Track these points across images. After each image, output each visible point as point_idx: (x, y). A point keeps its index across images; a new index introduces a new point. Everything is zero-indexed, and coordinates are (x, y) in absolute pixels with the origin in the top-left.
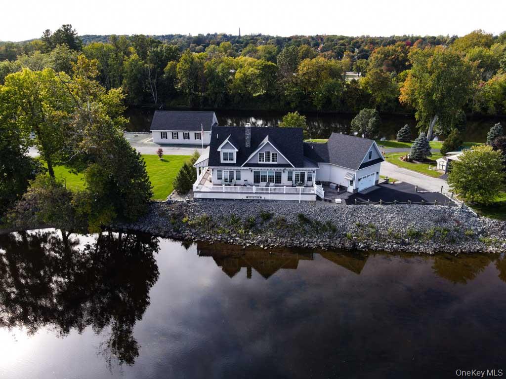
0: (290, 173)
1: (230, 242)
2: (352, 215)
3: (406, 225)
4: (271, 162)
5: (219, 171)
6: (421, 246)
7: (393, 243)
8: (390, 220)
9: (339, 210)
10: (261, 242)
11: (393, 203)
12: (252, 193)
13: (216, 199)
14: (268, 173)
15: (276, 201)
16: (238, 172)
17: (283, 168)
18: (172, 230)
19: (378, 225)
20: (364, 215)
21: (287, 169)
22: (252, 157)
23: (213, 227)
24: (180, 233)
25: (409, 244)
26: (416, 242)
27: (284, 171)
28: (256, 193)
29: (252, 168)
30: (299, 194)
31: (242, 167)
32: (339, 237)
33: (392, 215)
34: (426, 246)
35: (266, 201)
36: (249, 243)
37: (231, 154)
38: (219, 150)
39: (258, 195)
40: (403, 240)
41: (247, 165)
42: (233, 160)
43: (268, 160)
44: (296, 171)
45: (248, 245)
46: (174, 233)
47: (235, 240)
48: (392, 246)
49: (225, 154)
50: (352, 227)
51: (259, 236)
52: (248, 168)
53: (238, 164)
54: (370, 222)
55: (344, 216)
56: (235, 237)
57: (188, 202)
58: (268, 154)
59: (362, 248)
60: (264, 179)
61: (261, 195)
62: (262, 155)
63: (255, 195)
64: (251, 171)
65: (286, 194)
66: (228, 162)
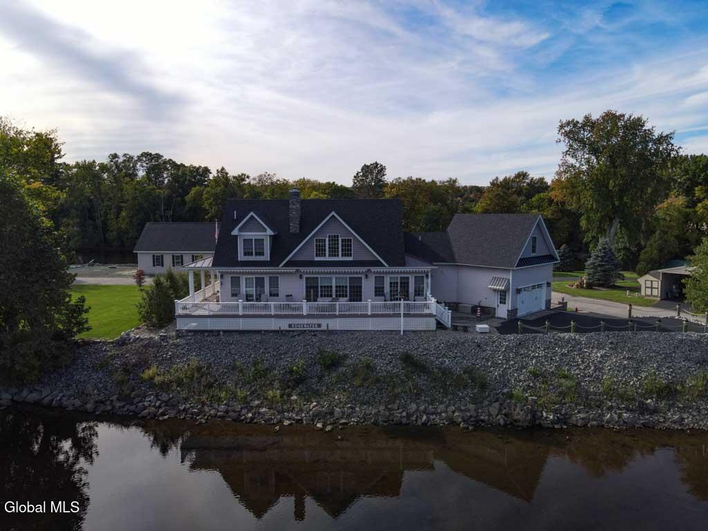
0: (380, 280)
1: (246, 418)
2: (517, 354)
3: (637, 371)
4: (340, 258)
6: (685, 416)
7: (619, 409)
8: (600, 362)
9: (486, 344)
10: (317, 416)
12: (301, 317)
13: (225, 331)
14: (334, 280)
15: (352, 332)
16: (274, 282)
17: (364, 269)
18: (114, 398)
19: (577, 372)
20: (542, 353)
21: (373, 269)
22: (304, 249)
23: (210, 386)
24: (133, 404)
25: (655, 411)
26: (672, 406)
27: (367, 276)
28: (309, 316)
29: (302, 269)
30: (398, 316)
31: (281, 268)
32: (497, 401)
33: (603, 352)
34: (695, 414)
35: (330, 332)
36: (289, 419)
37: (260, 242)
38: (235, 232)
39: (314, 321)
40: (642, 404)
41: (289, 264)
42: (263, 255)
43: (334, 252)
44: (391, 274)
45: (286, 423)
46: (118, 405)
47: (259, 413)
48: (620, 416)
49: (247, 242)
50: (522, 377)
51: (315, 403)
52: (293, 270)
53: (274, 262)
54: (558, 367)
56: (259, 406)
57: (163, 338)
58: (334, 239)
59: (553, 422)
60: (327, 292)
61: (321, 321)
62: (321, 244)
63: (306, 321)
64: (301, 277)
65: (373, 316)
66: (254, 258)
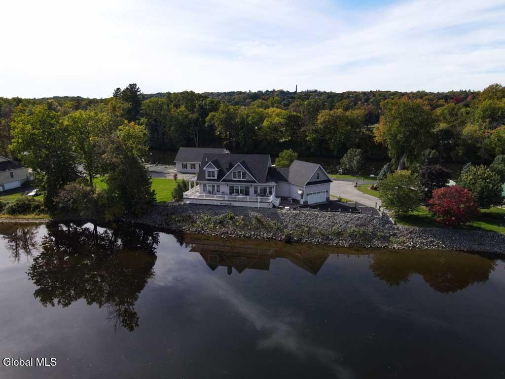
0: (256, 188)
1: (202, 233)
2: (294, 218)
3: (333, 226)
4: (242, 179)
5: (205, 186)
6: (340, 242)
7: (320, 238)
8: (322, 223)
9: (285, 215)
10: (223, 233)
11: (328, 211)
12: (225, 200)
13: (200, 204)
14: (239, 187)
15: (242, 207)
16: (218, 186)
17: (250, 184)
19: (312, 225)
20: (303, 219)
21: (253, 184)
22: (228, 175)
23: (192, 222)
25: (331, 239)
26: (337, 238)
27: (251, 187)
28: (227, 201)
29: (228, 183)
30: (258, 202)
31: (220, 182)
32: (281, 233)
33: (324, 219)
34: (344, 241)
35: (234, 207)
37: (213, 172)
38: (204, 169)
39: (229, 202)
40: (328, 237)
41: (223, 181)
42: (214, 176)
43: (239, 177)
44: (260, 186)
45: (213, 235)
46: (165, 226)
48: (318, 240)
49: (209, 172)
51: (223, 230)
52: (224, 183)
53: (218, 180)
54: (306, 224)
55: (288, 218)
56: (206, 230)
57: (180, 205)
58: (239, 173)
60: (237, 192)
61: (231, 202)
62: (235, 174)
63: (226, 202)
64: (228, 185)
65: (249, 202)
66: (211, 178)
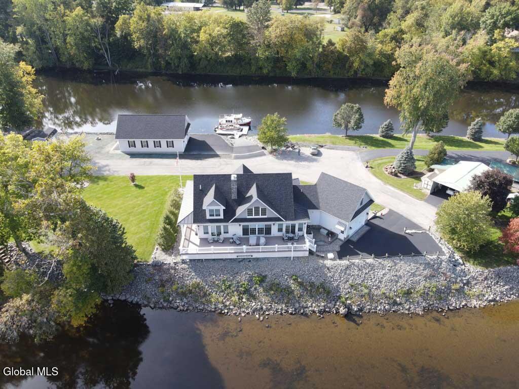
0: (280, 226)
1: (225, 313)
2: (345, 273)
3: (397, 282)
4: (260, 216)
5: (206, 227)
6: (411, 306)
7: (385, 303)
8: (382, 278)
9: (332, 268)
10: (256, 310)
11: (385, 257)
12: (243, 252)
13: (206, 260)
14: (257, 226)
15: (268, 259)
16: (226, 227)
17: (273, 222)
18: (162, 301)
19: (371, 284)
20: (357, 273)
21: (278, 222)
22: (241, 211)
23: (205, 294)
24: (171, 304)
25: (400, 304)
26: (407, 301)
27: (274, 225)
28: (246, 252)
29: (241, 223)
30: (291, 251)
31: (229, 223)
32: (334, 300)
33: (384, 272)
34: (416, 304)
35: (257, 259)
36: (244, 312)
37: (218, 210)
38: (204, 207)
39: (249, 254)
40: (395, 300)
41: (234, 221)
42: (220, 215)
43: (257, 214)
44: (286, 224)
45: (243, 315)
46: (165, 304)
47: (230, 308)
48: (384, 307)
49: (211, 211)
50: (346, 287)
51: (254, 304)
52: (236, 223)
53: (226, 220)
54: (362, 281)
55: (337, 275)
56: (229, 305)
57: (175, 263)
58: (257, 209)
59: (356, 311)
60: (253, 232)
61: (252, 254)
62: (250, 210)
63: (245, 254)
64: (240, 226)
65: (278, 251)
66: (215, 217)
